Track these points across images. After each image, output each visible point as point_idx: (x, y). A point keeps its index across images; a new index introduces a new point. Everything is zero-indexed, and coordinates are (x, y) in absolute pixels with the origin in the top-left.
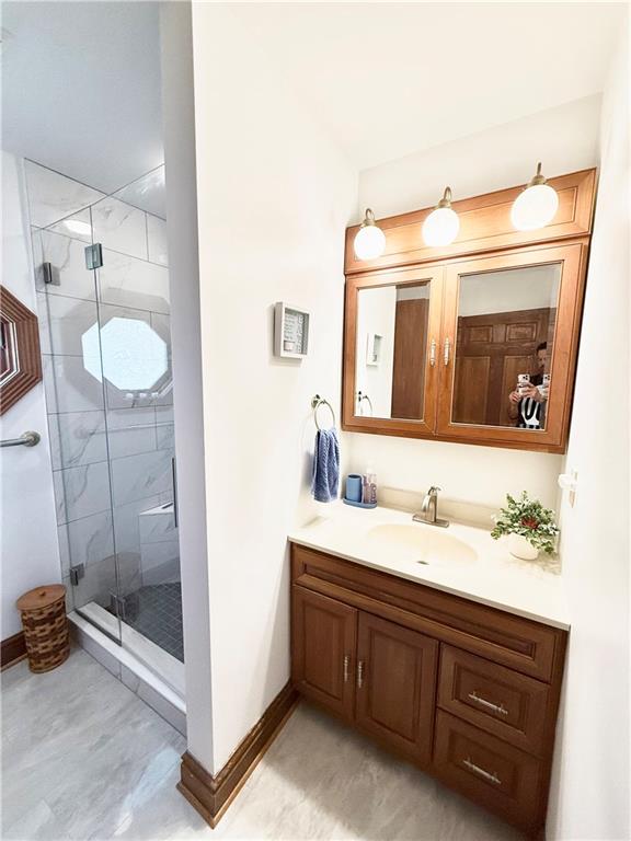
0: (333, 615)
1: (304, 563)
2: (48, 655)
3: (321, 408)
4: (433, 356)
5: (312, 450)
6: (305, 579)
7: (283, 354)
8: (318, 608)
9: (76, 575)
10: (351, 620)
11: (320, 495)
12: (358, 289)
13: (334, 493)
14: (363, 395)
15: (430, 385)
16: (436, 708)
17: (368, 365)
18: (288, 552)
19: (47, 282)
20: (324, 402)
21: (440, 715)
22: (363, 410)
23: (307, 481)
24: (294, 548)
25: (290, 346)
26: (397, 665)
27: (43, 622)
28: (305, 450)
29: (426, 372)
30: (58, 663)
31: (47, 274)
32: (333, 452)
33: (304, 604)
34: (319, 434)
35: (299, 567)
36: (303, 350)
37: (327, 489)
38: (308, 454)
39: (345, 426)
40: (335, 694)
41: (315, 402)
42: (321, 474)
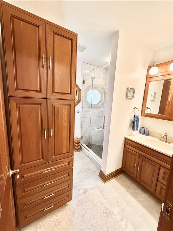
0: (134, 155)
1: (127, 142)
2: (77, 149)
3: (136, 110)
4: (170, 98)
5: (133, 119)
6: (128, 146)
7: (128, 97)
8: (130, 153)
9: (82, 137)
10: (137, 157)
11: (133, 129)
12: (150, 82)
13: (137, 130)
14: (149, 108)
15: (168, 106)
16: (157, 181)
17: (151, 100)
18: (124, 140)
19: (83, 84)
20: (137, 109)
21: (158, 182)
22: (148, 111)
23: (130, 126)
24: (126, 139)
25: (130, 96)
26: (148, 169)
27: (78, 143)
28: (131, 119)
29: (168, 103)
30: (79, 151)
31: (84, 82)
32: (138, 120)
33: (127, 151)
34: (135, 115)
35: (127, 143)
36: (133, 97)
37: (135, 128)
38: (131, 120)
39: (142, 115)
40: (132, 172)
41: (135, 108)
42: (134, 125)
